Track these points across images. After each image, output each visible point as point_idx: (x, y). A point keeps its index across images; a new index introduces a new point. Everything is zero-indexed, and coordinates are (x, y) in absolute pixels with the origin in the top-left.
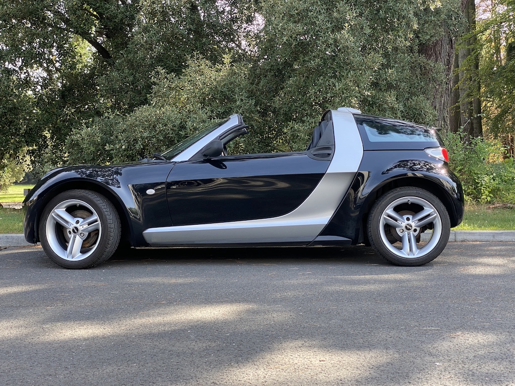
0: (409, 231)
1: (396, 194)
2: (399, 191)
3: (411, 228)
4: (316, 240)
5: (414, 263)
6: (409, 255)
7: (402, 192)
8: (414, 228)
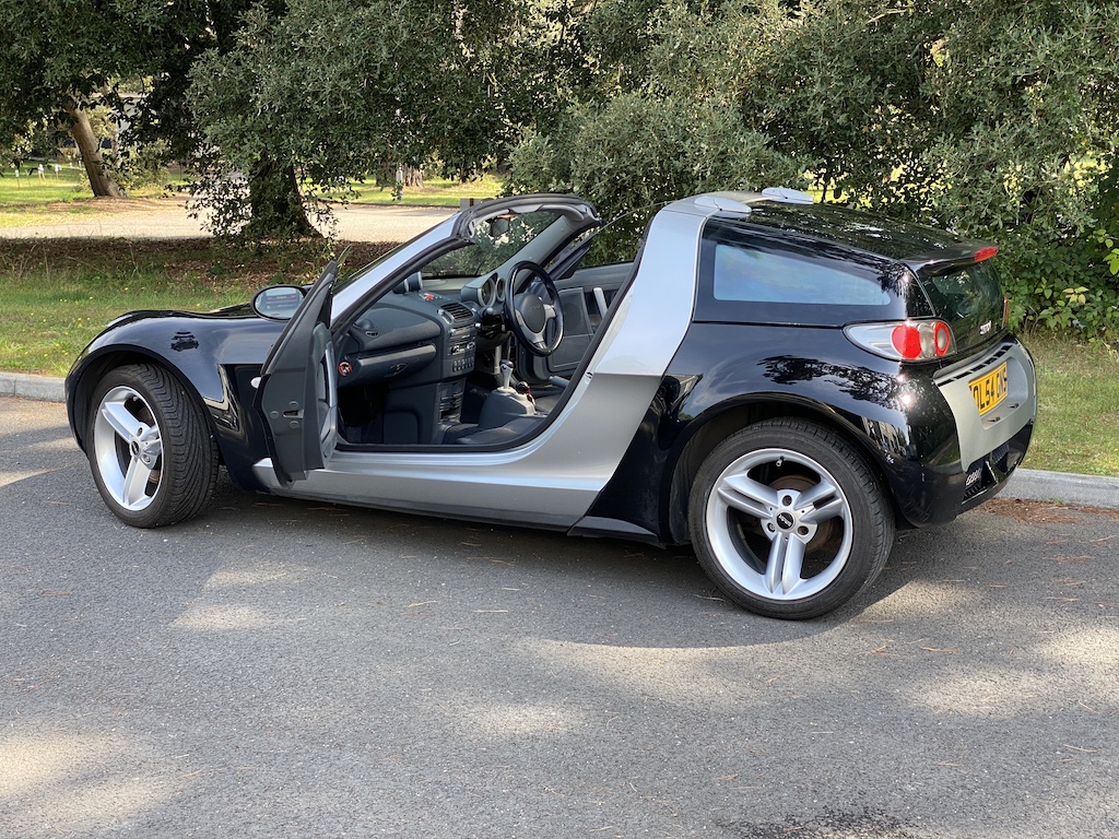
0: (785, 531)
1: (748, 439)
2: (755, 431)
3: (789, 524)
4: (577, 525)
5: (781, 612)
6: (772, 592)
7: (760, 436)
8: (798, 524)
